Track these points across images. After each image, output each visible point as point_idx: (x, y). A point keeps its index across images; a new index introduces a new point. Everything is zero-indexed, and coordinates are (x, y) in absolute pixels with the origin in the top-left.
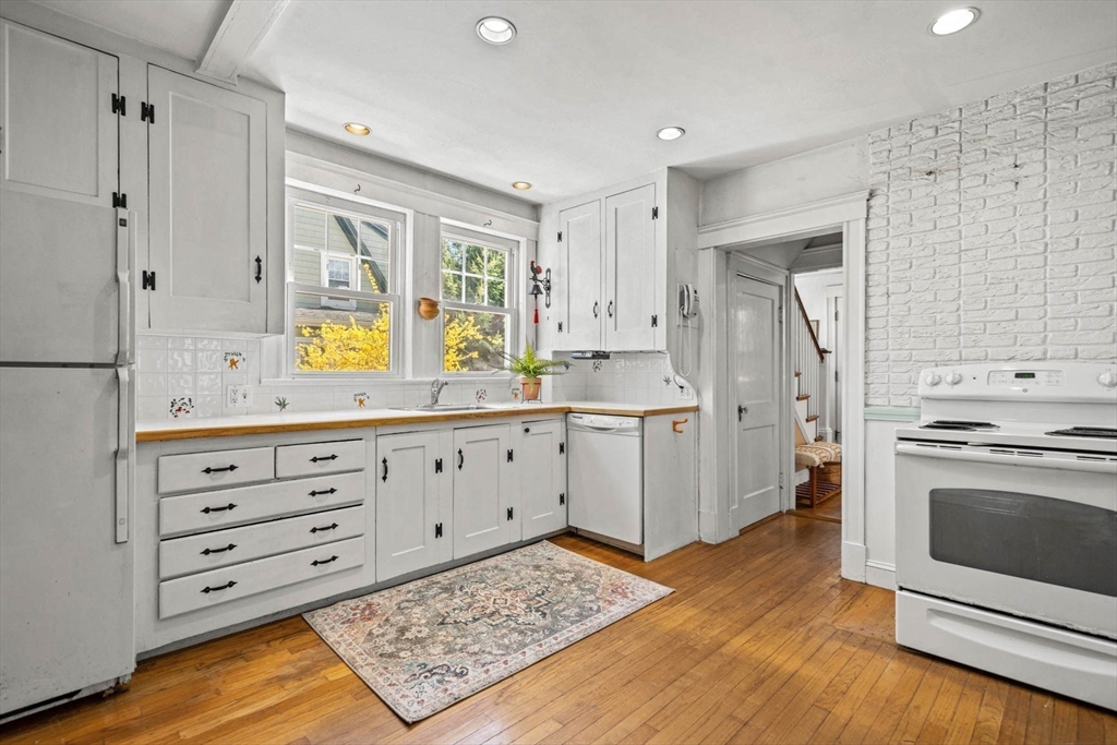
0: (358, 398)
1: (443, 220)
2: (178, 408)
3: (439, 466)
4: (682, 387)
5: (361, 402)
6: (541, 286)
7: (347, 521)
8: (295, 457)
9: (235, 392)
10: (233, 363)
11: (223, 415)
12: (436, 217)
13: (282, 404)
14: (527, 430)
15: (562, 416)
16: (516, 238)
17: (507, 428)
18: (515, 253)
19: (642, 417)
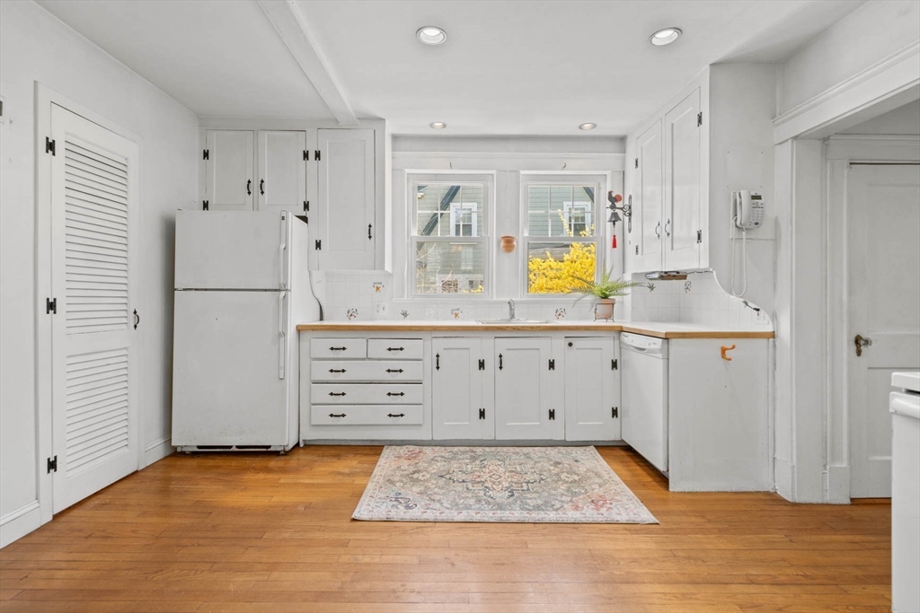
0: (454, 312)
1: (522, 172)
2: (351, 315)
3: (482, 365)
4: (758, 310)
5: (456, 315)
6: (620, 213)
7: (412, 393)
8: (379, 346)
9: (378, 306)
10: (378, 289)
11: (372, 320)
12: (516, 171)
13: (405, 315)
14: (570, 344)
15: (616, 335)
16: (605, 173)
17: (549, 341)
18: (602, 186)
19: (667, 338)
